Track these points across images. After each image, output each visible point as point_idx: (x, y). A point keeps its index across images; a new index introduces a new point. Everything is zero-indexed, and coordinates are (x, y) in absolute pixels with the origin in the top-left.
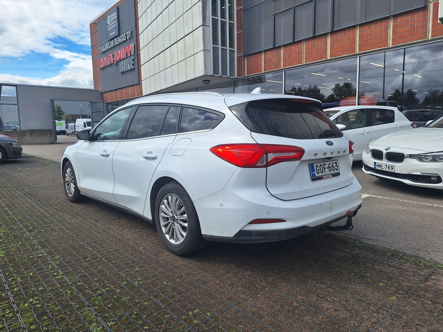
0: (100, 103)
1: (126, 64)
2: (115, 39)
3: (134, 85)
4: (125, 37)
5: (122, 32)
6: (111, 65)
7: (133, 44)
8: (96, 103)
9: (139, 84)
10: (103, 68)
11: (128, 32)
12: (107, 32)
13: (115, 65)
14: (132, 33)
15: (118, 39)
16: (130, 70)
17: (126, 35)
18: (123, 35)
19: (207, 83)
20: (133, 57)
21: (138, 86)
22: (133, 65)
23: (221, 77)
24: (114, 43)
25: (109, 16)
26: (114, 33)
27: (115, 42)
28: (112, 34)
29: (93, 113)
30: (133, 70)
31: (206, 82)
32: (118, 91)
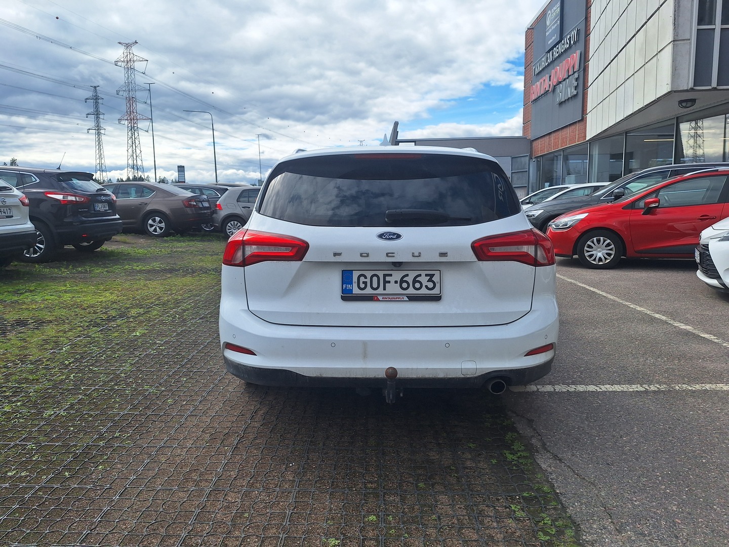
0: (525, 158)
1: (566, 88)
2: (555, 49)
3: (576, 122)
4: (568, 42)
5: (566, 34)
6: (546, 92)
7: (578, 52)
8: (519, 159)
9: (583, 120)
10: (536, 100)
11: (573, 33)
12: (545, 39)
13: (552, 93)
14: (580, 32)
15: (558, 48)
16: (571, 98)
17: (570, 37)
18: (566, 40)
19: (687, 106)
20: (576, 75)
21: (581, 124)
22: (576, 88)
23: (715, 89)
24: (553, 56)
25: (549, 12)
26: (554, 38)
27: (554, 53)
28: (551, 41)
29: (513, 175)
30: (575, 96)
31: (684, 104)
32: (553, 135)
